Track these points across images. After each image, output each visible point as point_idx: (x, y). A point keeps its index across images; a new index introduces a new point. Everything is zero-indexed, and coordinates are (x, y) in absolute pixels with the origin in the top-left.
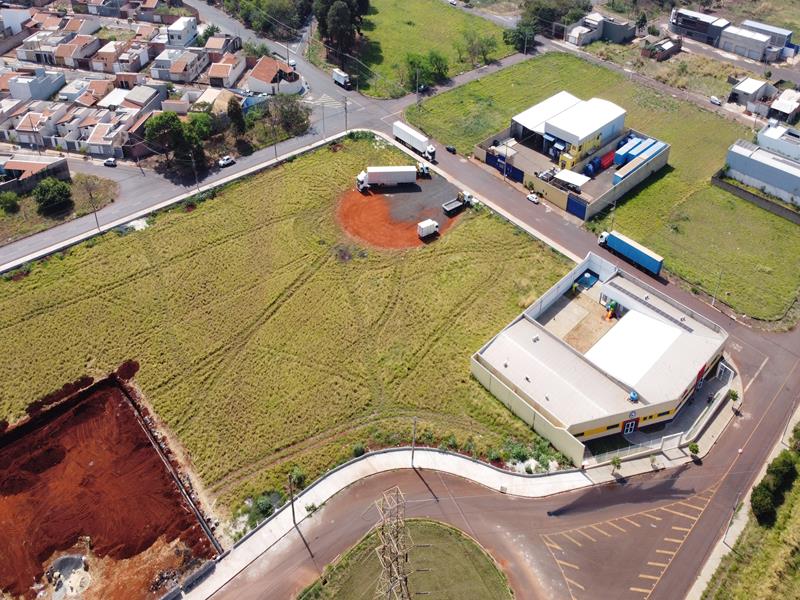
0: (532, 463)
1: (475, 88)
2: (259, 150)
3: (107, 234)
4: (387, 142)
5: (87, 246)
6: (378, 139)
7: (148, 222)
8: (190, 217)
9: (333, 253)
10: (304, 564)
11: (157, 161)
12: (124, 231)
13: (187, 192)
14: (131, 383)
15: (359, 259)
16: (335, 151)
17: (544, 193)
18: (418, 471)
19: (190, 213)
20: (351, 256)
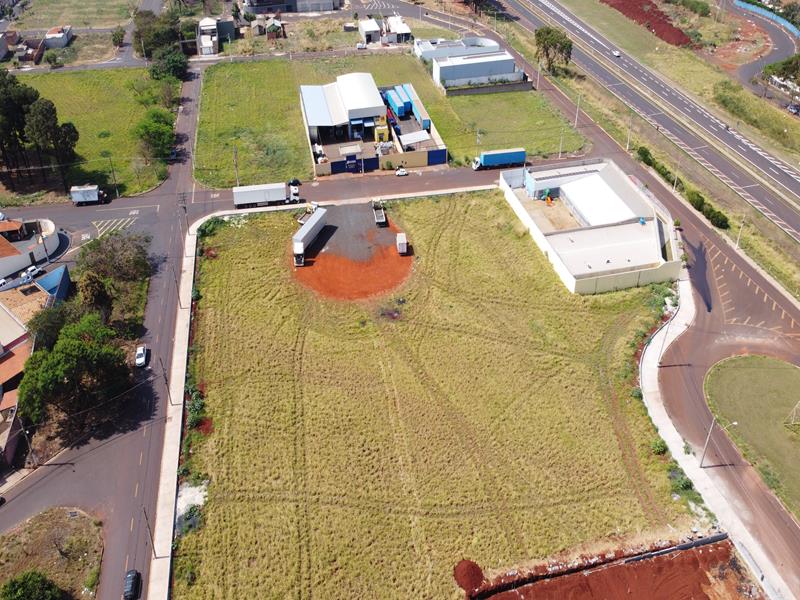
1: (211, 128)
2: (143, 318)
3: (182, 547)
4: (238, 215)
5: (190, 584)
6: (226, 219)
7: (196, 485)
8: (226, 430)
9: (384, 322)
10: (739, 473)
11: (50, 438)
12: (190, 521)
13: (165, 420)
14: (491, 576)
15: (406, 307)
16: (215, 257)
17: (403, 165)
18: (663, 365)
19: (217, 428)
20: (396, 311)
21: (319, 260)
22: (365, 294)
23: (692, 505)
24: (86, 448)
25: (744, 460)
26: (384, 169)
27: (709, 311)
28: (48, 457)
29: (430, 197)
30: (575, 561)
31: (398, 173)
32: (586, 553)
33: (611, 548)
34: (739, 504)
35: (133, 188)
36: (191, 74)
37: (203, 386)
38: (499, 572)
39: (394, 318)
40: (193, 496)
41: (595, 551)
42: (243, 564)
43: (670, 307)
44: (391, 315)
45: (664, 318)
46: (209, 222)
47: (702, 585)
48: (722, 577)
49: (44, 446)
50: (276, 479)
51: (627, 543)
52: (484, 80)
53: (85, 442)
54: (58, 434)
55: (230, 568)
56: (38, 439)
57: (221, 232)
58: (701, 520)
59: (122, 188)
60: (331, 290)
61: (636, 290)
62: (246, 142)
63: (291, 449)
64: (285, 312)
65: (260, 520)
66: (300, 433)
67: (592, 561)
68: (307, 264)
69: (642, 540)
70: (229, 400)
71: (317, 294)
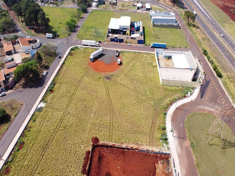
0: (189, 93)
1: (86, 26)
2: (50, 65)
3: (35, 114)
4: (82, 47)
5: (33, 122)
6: (79, 47)
7: (44, 103)
8: (56, 93)
9: (105, 79)
10: (184, 141)
11: (20, 85)
12: (39, 110)
13: (44, 88)
14: (101, 142)
15: (113, 77)
16: (72, 55)
17: (130, 42)
18: (177, 109)
19: (54, 92)
20: (110, 78)
21: (97, 61)
22: (104, 72)
23: (164, 144)
24: (26, 89)
25: (187, 138)
26: (125, 43)
27: (201, 98)
28: (18, 89)
29: (134, 52)
30: (124, 146)
31: (128, 44)
32: (128, 145)
33: (135, 146)
34: (179, 148)
35: (61, 36)
36: (88, 12)
37: (56, 83)
38: (103, 142)
39: (108, 79)
40: (43, 105)
41: (130, 146)
42: (46, 121)
43: (189, 95)
44: (108, 78)
45: (185, 97)
46: (74, 47)
47: (156, 163)
48: (163, 163)
49: (18, 86)
50: (62, 107)
51: (140, 147)
52: (166, 24)
53: (26, 88)
54: (22, 85)
55: (43, 121)
56: (17, 85)
57: (76, 50)
58: (165, 148)
59: (59, 36)
60: (96, 69)
61: (180, 88)
62: (93, 30)
63: (68, 101)
64: (82, 71)
65: (54, 114)
66: (72, 99)
67: (128, 148)
68: (93, 61)
69: (145, 147)
70: (59, 88)
71: (92, 69)
